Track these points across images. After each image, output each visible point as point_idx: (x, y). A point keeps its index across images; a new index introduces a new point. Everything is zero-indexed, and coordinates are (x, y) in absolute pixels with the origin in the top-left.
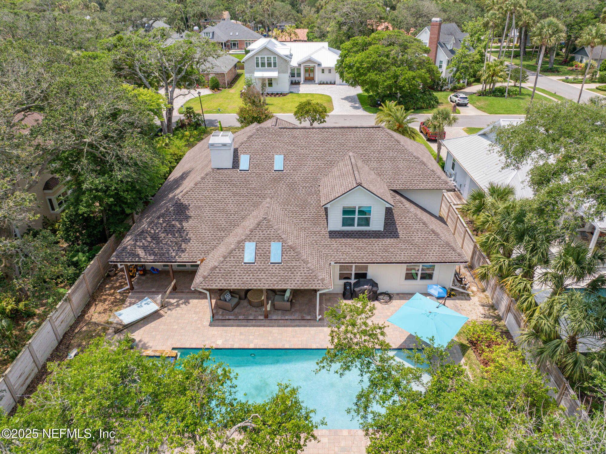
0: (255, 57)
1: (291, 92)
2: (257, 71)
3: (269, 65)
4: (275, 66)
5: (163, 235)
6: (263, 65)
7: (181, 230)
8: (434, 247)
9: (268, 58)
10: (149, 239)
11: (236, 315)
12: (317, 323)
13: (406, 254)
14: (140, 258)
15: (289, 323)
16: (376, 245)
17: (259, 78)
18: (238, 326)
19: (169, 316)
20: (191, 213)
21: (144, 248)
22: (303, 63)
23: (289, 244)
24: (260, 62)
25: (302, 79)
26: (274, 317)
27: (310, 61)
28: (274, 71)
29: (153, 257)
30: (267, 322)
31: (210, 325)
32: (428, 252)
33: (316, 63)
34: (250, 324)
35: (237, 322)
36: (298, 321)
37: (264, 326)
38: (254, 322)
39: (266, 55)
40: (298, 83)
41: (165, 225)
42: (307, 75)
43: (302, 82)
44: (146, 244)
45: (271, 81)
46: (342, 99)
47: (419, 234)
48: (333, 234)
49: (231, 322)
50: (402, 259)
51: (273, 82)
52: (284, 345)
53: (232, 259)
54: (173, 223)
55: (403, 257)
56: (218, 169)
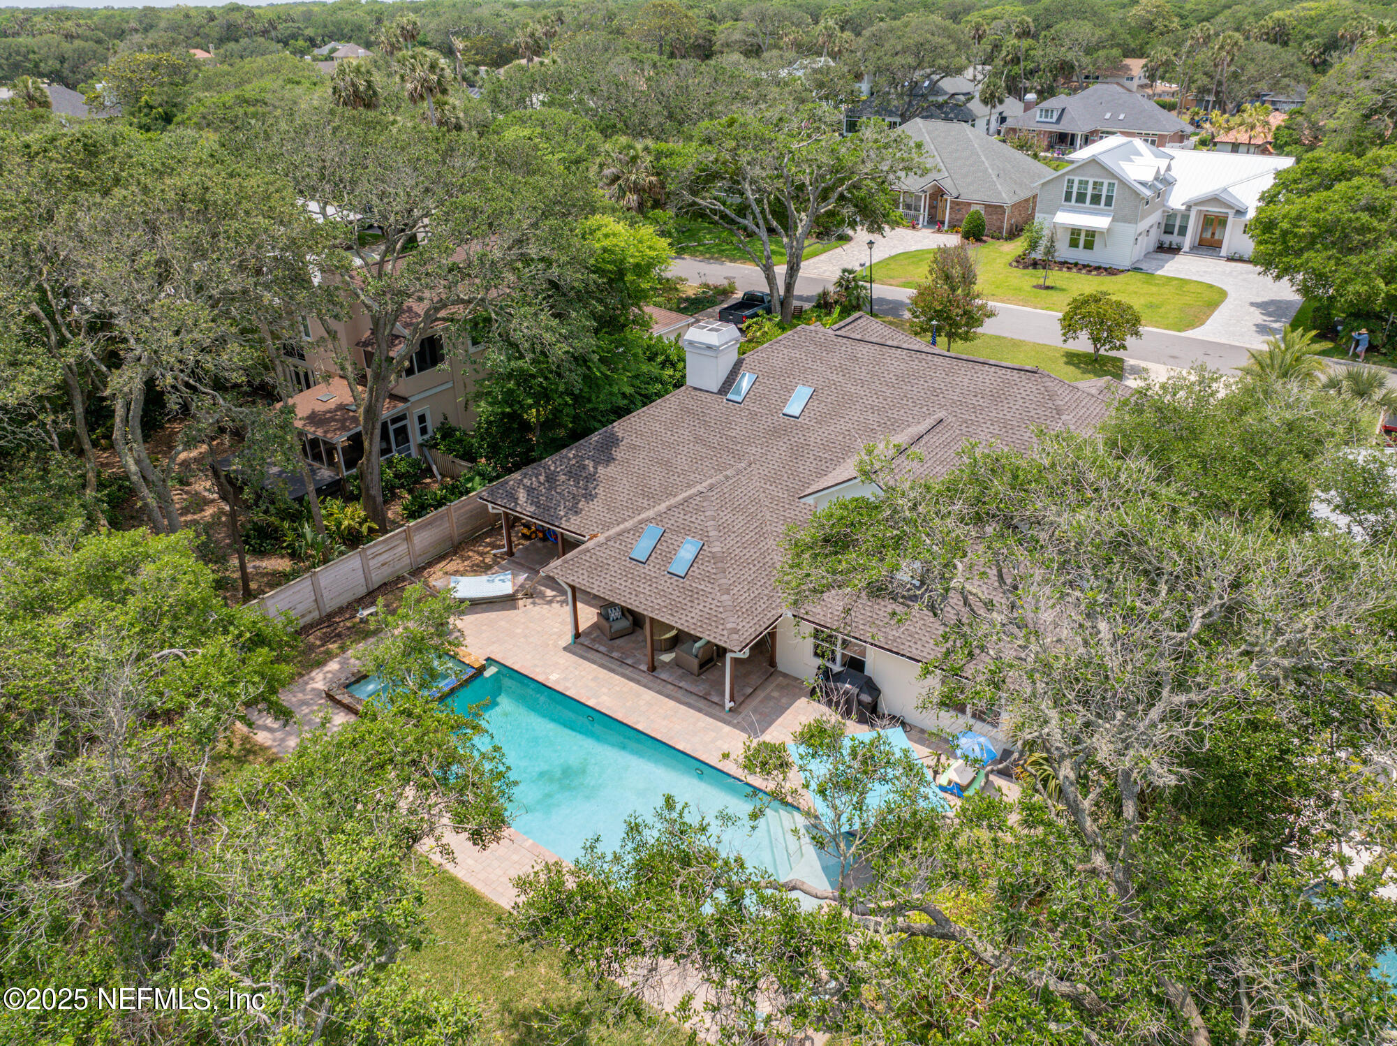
0: (1067, 178)
1: (1137, 269)
2: (1064, 211)
3: (1096, 199)
4: (1108, 203)
5: (562, 478)
6: (1081, 198)
7: (592, 478)
9: (1095, 183)
10: (542, 478)
11: (612, 649)
12: (722, 715)
14: (517, 504)
15: (679, 694)
16: (888, 609)
17: (1065, 227)
18: (602, 666)
19: (527, 611)
20: (618, 454)
21: (530, 490)
22: (1196, 204)
23: (714, 550)
24: (1075, 190)
25: (1187, 242)
26: (663, 676)
27: (1215, 200)
28: (1103, 215)
29: (532, 509)
30: (646, 678)
31: (565, 649)
33: (1232, 208)
34: (620, 670)
35: (605, 661)
36: (695, 697)
37: (638, 682)
38: (628, 671)
39: (1092, 176)
40: (1174, 250)
41: (574, 462)
42: (1208, 235)
43: (1186, 248)
44: (535, 484)
45: (1093, 236)
46: (1252, 304)
49: (597, 656)
50: (925, 654)
51: (1097, 240)
52: (638, 722)
53: (617, 545)
54: (587, 462)
55: (927, 650)
56: (695, 389)
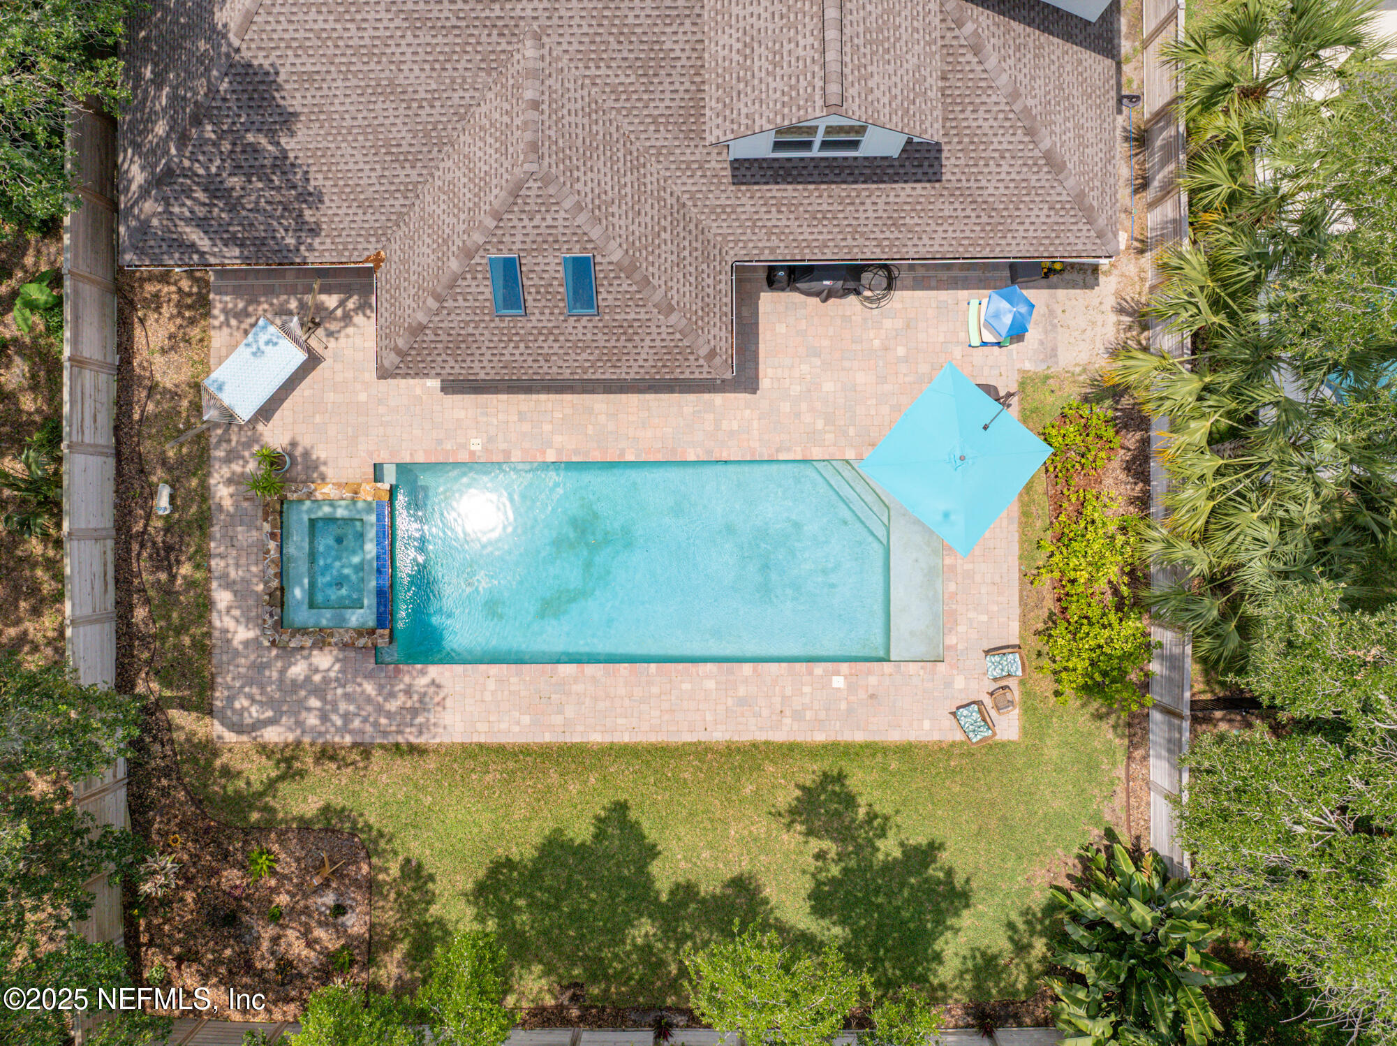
5: (235, 182)
7: (282, 164)
8: (1036, 212)
13: (950, 234)
16: (868, 206)
21: (200, 223)
23: (614, 259)
31: (444, 389)
32: (1015, 226)
41: (226, 145)
44: (200, 211)
47: (1005, 168)
48: (743, 171)
53: (461, 302)
54: (250, 138)
